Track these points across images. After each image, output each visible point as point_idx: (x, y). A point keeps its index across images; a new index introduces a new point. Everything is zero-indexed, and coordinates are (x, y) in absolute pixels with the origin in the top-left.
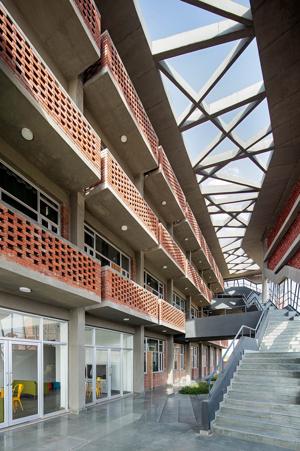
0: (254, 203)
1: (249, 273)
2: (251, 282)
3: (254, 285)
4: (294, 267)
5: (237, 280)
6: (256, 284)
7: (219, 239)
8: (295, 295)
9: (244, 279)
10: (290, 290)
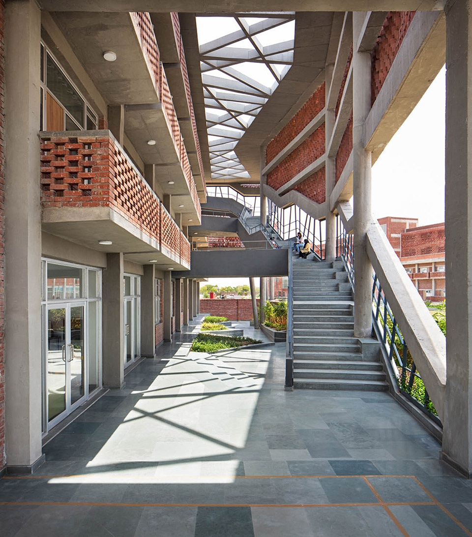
0: (261, 108)
1: (235, 181)
2: (238, 192)
3: (242, 198)
4: (303, 194)
5: (220, 186)
6: (244, 196)
7: (208, 136)
8: (305, 227)
9: (228, 186)
10: (298, 219)
